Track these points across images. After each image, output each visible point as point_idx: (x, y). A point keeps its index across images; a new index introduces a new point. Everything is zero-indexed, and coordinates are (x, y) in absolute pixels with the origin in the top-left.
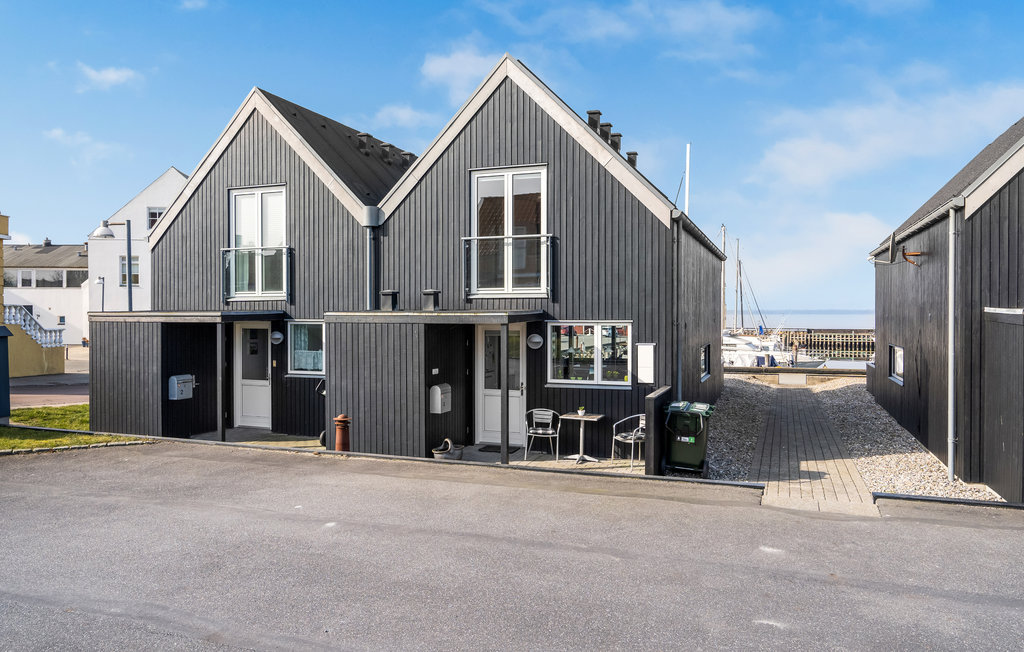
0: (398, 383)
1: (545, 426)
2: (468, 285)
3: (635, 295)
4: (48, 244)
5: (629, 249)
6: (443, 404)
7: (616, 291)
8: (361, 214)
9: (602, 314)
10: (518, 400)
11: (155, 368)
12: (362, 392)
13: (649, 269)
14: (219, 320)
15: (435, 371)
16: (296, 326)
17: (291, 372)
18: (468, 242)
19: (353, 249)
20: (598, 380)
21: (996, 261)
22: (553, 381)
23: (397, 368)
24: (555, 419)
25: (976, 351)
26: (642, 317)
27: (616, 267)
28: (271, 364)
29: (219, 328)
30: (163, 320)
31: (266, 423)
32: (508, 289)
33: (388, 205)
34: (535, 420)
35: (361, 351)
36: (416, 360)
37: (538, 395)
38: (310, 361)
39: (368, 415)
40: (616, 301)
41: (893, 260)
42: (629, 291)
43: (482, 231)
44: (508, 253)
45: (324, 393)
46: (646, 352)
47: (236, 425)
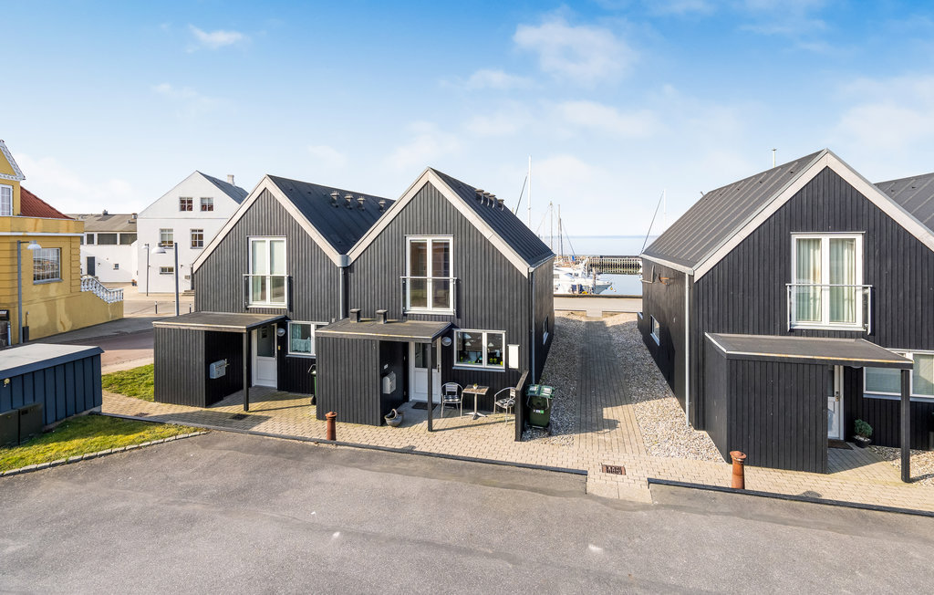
0: (363, 376)
1: (452, 394)
2: (405, 305)
3: (507, 317)
4: (106, 214)
5: (503, 288)
6: (391, 387)
7: (495, 313)
8: (336, 258)
9: (487, 327)
10: (437, 375)
11: (201, 359)
12: (339, 380)
13: (515, 302)
14: (245, 331)
15: (386, 367)
16: (293, 325)
17: (291, 353)
18: (405, 279)
19: (332, 279)
20: (485, 365)
21: (711, 307)
22: (457, 365)
23: (362, 366)
24: (459, 390)
25: (701, 357)
26: (511, 329)
27: (495, 299)
28: (277, 348)
29: (245, 337)
30: (206, 329)
31: (274, 384)
32: (430, 309)
33: (354, 254)
34: (447, 390)
35: (339, 355)
36: (374, 362)
37: (448, 375)
38: (303, 346)
39: (343, 394)
40: (495, 319)
41: (654, 281)
42: (503, 313)
43: (413, 273)
44: (430, 286)
45: (314, 372)
46: (514, 351)
47: (253, 385)
